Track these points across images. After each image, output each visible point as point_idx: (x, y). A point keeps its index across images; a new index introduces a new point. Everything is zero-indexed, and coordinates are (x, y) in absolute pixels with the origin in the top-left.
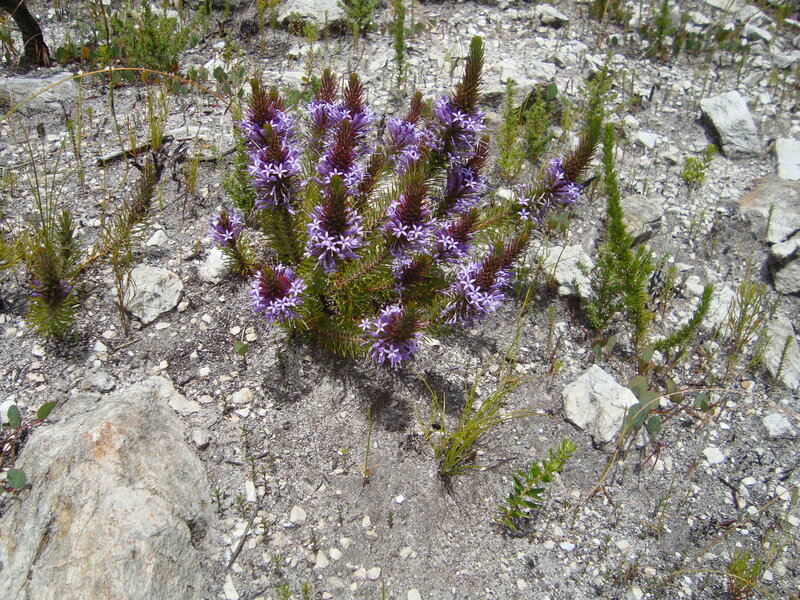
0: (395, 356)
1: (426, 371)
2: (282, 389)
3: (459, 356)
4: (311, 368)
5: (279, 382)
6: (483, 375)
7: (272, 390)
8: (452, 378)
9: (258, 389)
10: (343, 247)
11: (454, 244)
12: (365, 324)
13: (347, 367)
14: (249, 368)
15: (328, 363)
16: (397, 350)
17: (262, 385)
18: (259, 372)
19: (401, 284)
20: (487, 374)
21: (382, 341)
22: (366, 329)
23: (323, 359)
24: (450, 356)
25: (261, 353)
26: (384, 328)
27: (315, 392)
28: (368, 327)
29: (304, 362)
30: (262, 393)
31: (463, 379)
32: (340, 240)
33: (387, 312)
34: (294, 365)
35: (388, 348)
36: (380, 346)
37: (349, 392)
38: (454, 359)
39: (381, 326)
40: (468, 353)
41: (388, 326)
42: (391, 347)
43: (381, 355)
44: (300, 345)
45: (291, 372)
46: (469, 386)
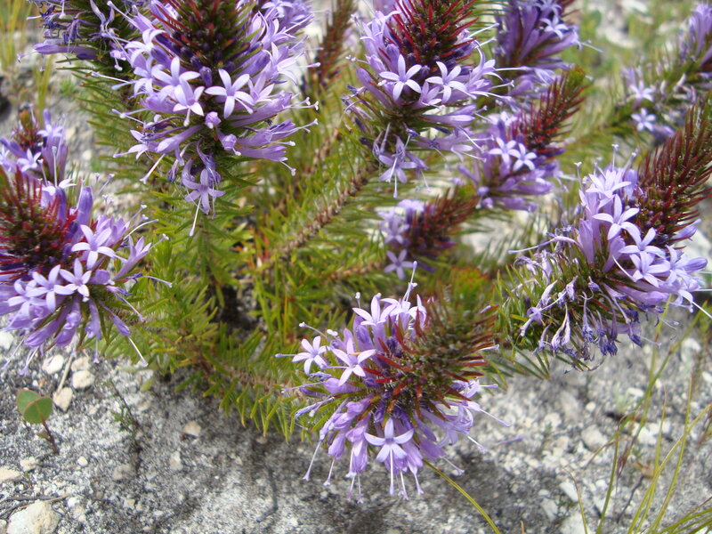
0: (400, 453)
1: (458, 452)
2: (128, 503)
3: (519, 411)
4: (197, 454)
5: (123, 483)
6: (571, 451)
7: (104, 505)
8: (512, 462)
9: (72, 502)
10: (229, 106)
11: (527, 158)
12: (310, 353)
13: (281, 451)
14: (64, 449)
15: (238, 440)
16: (406, 437)
17: (85, 493)
18: (82, 461)
19: (403, 254)
20: (580, 449)
21: (357, 407)
22: (314, 367)
23: (227, 431)
24: (503, 413)
25: (97, 416)
26: (366, 365)
27: (205, 511)
28: (320, 361)
29: (185, 437)
30: (80, 515)
31: (534, 463)
32: (217, 82)
33: (373, 316)
34: (162, 443)
35: (375, 430)
36: (353, 423)
37: (285, 510)
38: (509, 419)
39: (354, 360)
40: (535, 405)
41: (378, 358)
42: (389, 427)
43: (356, 450)
44: (178, 398)
45: (152, 460)
46: (549, 480)
